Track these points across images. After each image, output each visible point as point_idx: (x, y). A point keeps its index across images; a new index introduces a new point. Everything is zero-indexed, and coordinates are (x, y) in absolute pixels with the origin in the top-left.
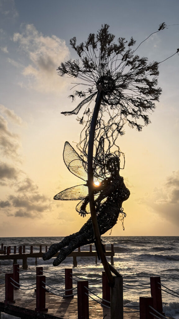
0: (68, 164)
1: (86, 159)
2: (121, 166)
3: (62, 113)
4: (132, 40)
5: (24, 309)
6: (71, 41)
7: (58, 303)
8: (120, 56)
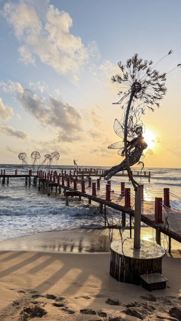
0: (116, 130)
1: (124, 127)
2: (143, 131)
3: (113, 104)
4: (151, 61)
5: (100, 199)
6: (118, 63)
7: (117, 198)
8: (145, 71)
